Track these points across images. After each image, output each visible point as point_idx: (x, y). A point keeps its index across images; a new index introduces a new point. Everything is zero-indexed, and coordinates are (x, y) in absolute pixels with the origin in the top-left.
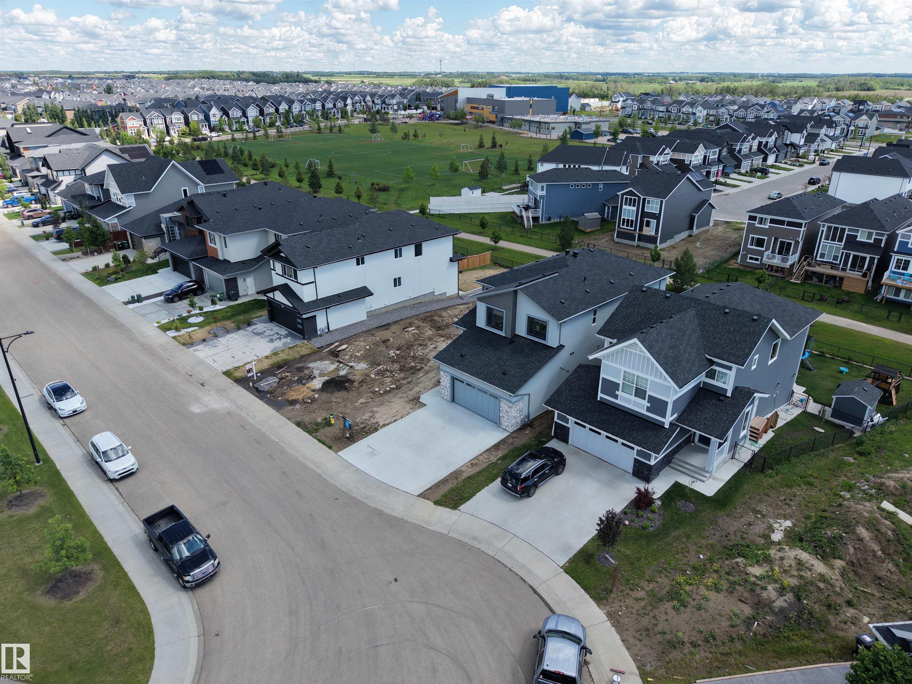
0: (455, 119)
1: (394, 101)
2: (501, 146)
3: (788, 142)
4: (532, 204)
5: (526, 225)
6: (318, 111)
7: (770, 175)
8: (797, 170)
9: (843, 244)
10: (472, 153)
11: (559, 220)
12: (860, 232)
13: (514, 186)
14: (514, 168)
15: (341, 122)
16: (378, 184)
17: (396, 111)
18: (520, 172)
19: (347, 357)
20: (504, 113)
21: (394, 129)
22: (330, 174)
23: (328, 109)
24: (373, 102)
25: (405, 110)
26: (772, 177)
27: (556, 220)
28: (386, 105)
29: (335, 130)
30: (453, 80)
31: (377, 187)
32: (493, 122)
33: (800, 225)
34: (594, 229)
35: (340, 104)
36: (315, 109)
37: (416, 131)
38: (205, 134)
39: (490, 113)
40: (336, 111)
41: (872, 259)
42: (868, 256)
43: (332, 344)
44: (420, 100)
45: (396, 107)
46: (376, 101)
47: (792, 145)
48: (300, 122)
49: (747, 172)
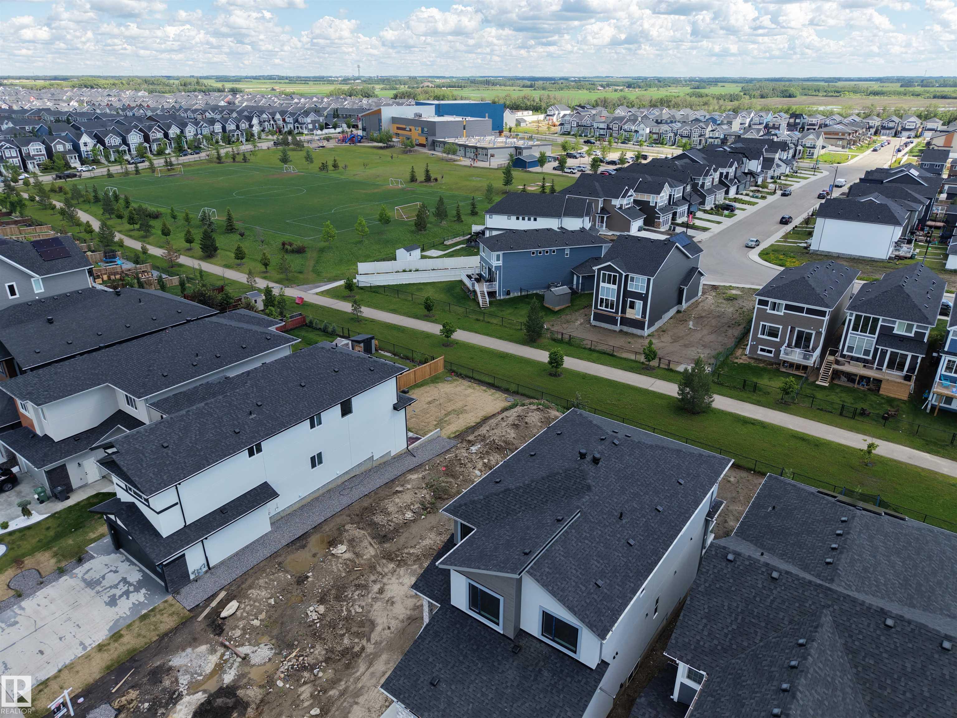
0: (380, 142)
1: (309, 120)
2: (436, 180)
3: (746, 171)
4: (485, 274)
5: (481, 303)
6: (217, 133)
7: (736, 212)
8: (762, 203)
9: (876, 336)
10: (403, 189)
11: (519, 294)
12: (897, 323)
13: (458, 239)
14: (455, 212)
15: (246, 147)
16: (291, 244)
17: (312, 130)
18: (463, 218)
19: (238, 633)
20: (435, 135)
21: (309, 158)
22: (230, 228)
23: (230, 131)
24: (284, 120)
25: (321, 129)
26: (739, 215)
27: (516, 294)
28: (300, 123)
29: (239, 158)
30: (373, 87)
31: (289, 247)
32: (423, 146)
33: (823, 314)
34: (564, 306)
35: (244, 125)
36: (213, 131)
37: (335, 161)
38: (75, 168)
39: (419, 135)
40: (240, 133)
41: (914, 358)
42: (910, 355)
43: (214, 596)
44: (338, 116)
45: (310, 126)
46: (287, 120)
47: (751, 174)
48: (196, 148)
49: (712, 209)
